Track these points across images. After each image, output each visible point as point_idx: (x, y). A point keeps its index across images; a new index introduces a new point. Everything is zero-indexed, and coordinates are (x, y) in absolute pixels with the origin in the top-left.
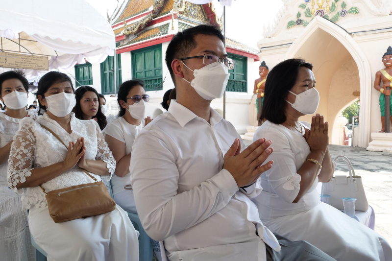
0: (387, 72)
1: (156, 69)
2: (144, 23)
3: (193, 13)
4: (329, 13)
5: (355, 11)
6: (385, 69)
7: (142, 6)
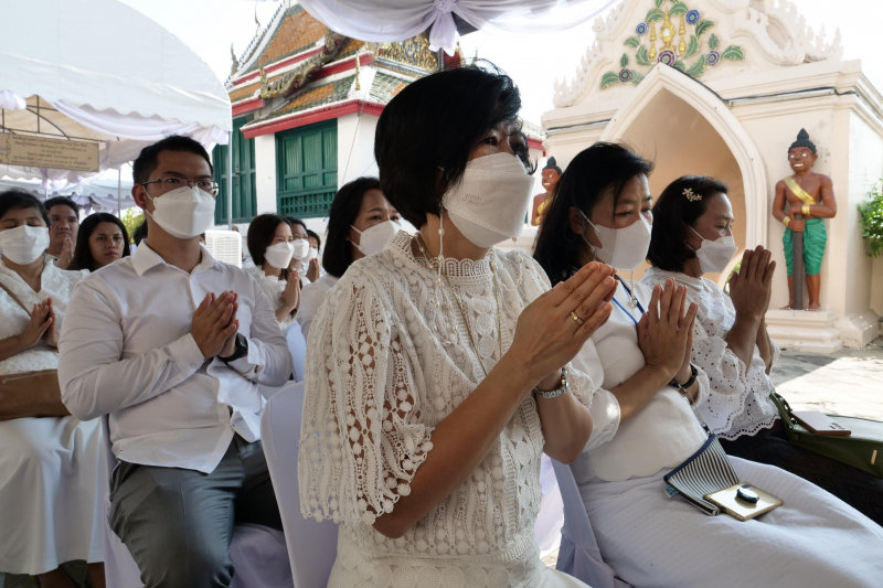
0: (797, 182)
1: (325, 171)
2: (305, 72)
3: (410, 53)
4: (685, 58)
5: (735, 54)
6: (793, 177)
7: (304, 37)
